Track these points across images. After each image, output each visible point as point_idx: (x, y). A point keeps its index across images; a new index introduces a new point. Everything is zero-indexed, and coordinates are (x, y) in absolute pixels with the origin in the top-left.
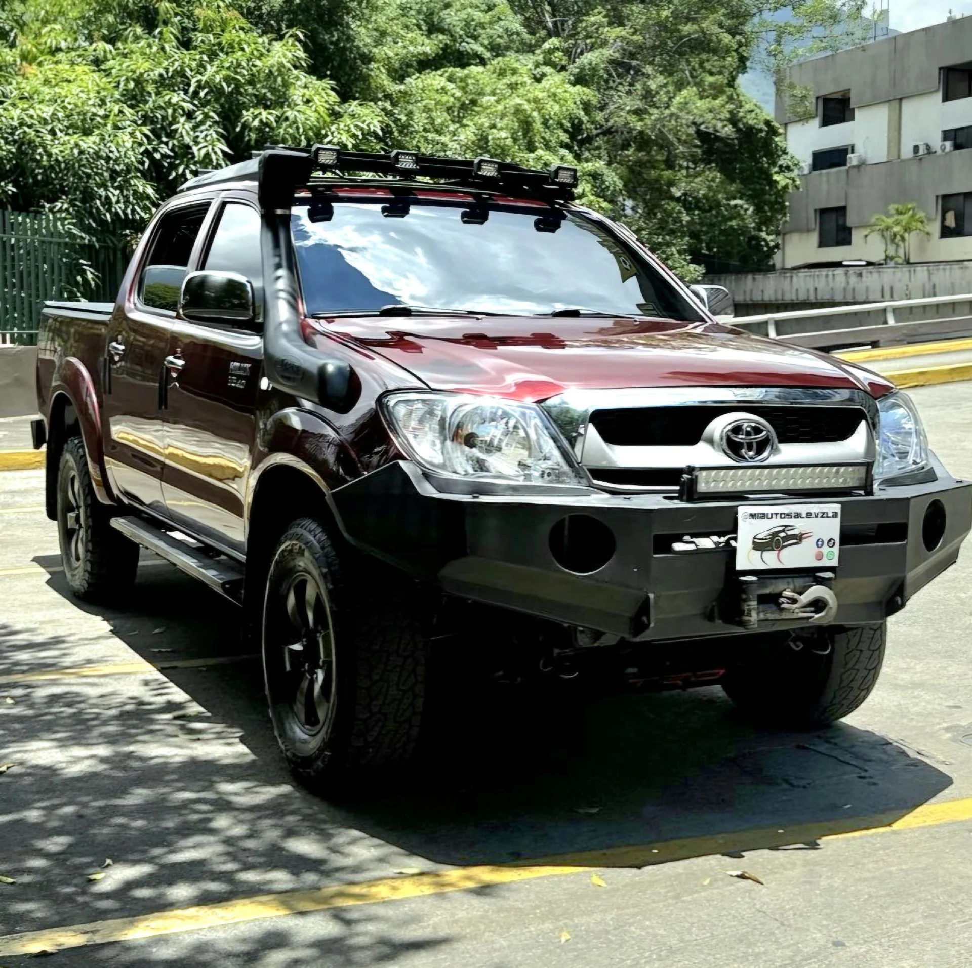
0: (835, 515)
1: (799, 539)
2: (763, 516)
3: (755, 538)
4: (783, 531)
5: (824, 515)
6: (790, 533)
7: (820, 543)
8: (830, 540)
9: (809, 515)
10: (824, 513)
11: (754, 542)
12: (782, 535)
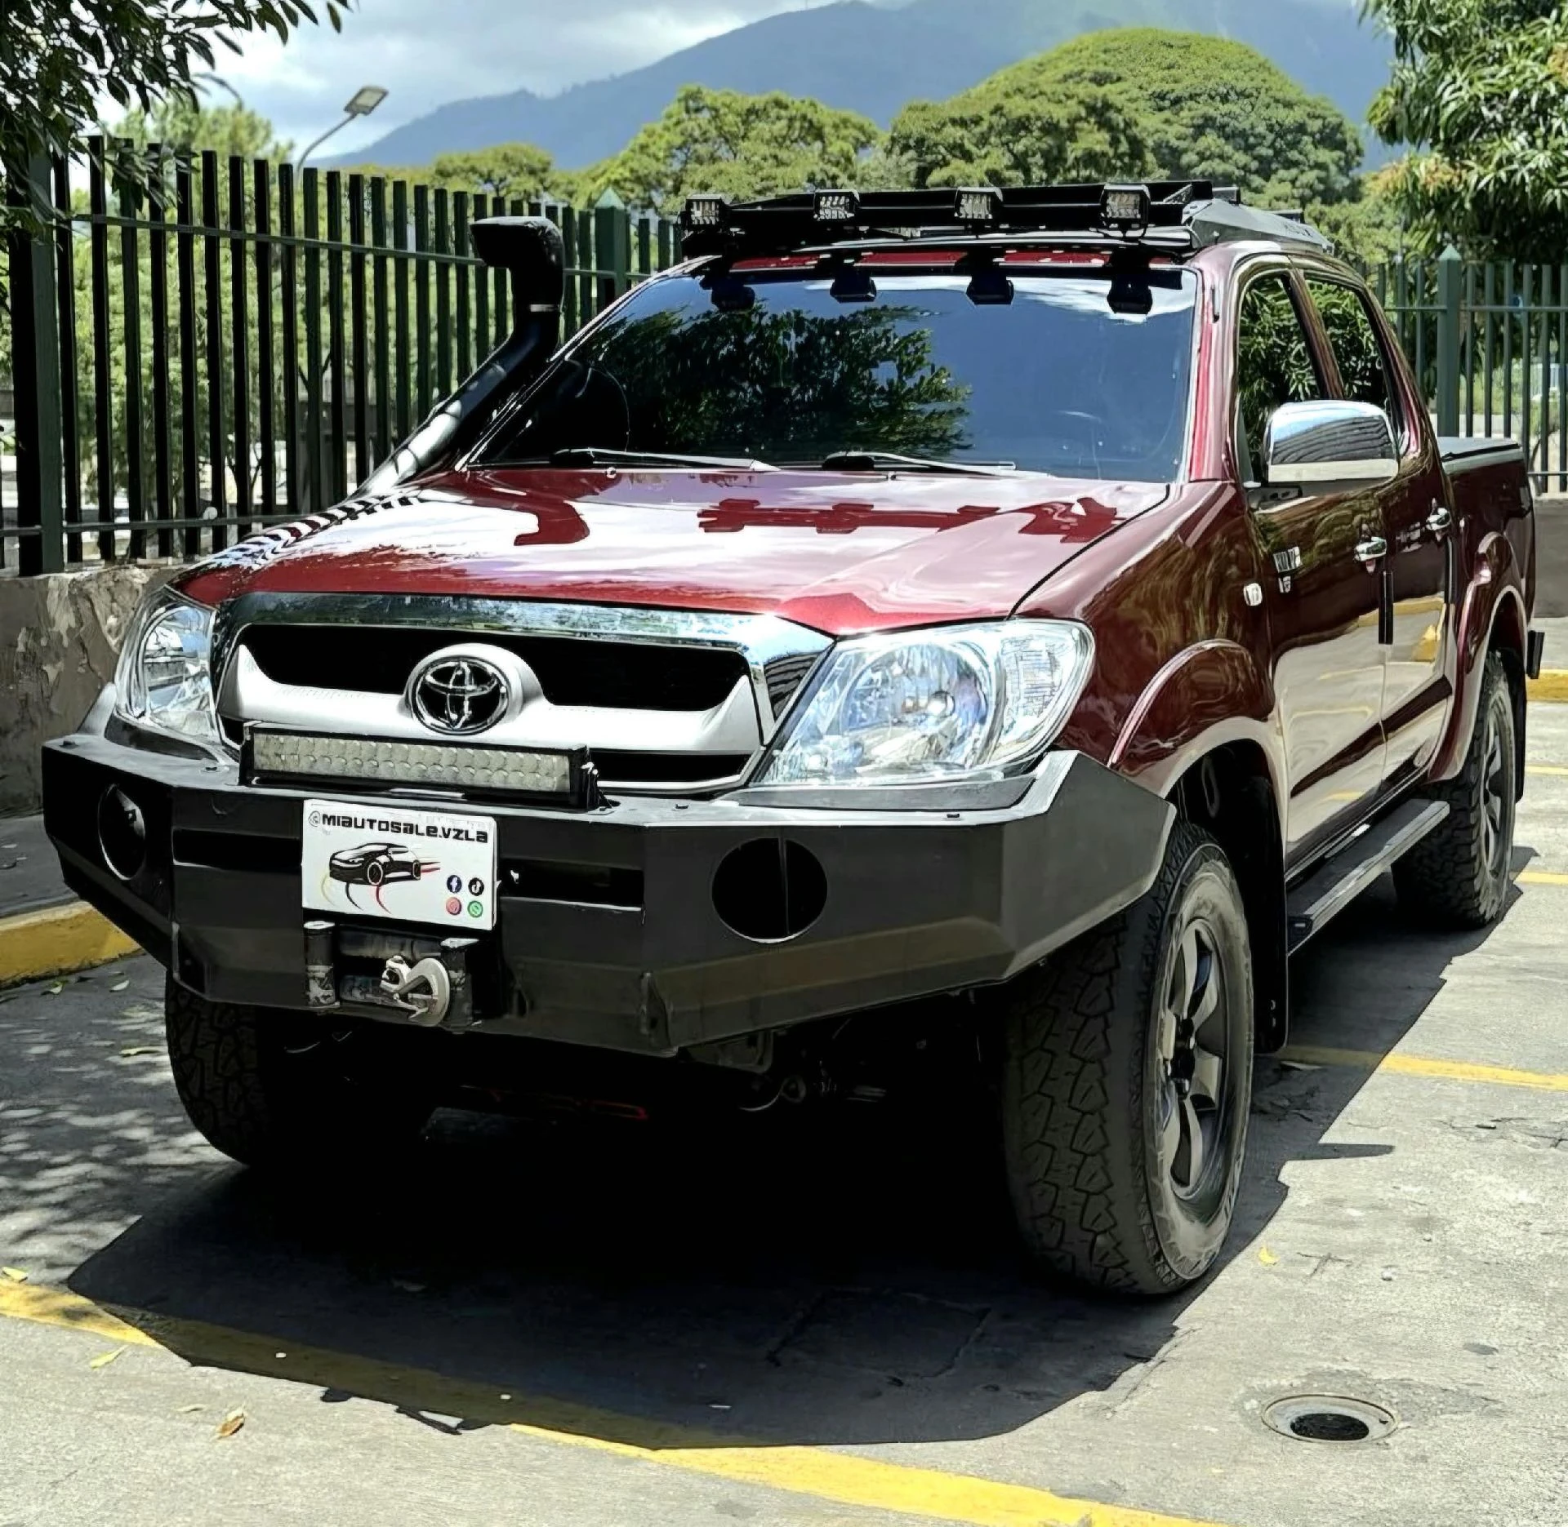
0: (482, 837)
1: (414, 870)
2: (348, 822)
3: (333, 858)
4: (385, 852)
5: (460, 834)
6: (396, 858)
7: (454, 884)
8: (473, 882)
9: (431, 831)
10: (460, 832)
11: (331, 865)
12: (383, 859)
